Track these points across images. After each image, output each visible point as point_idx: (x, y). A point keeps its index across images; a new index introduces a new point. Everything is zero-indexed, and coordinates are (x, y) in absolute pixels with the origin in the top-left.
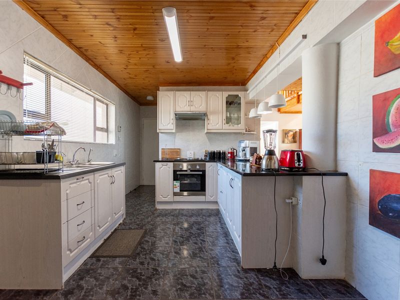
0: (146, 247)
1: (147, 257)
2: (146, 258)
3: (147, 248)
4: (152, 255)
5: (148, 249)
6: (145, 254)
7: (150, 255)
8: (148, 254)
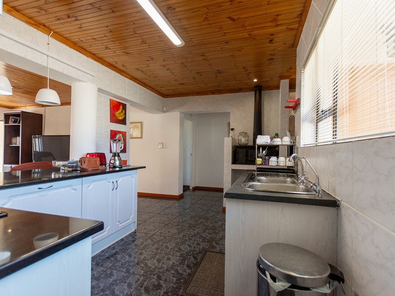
0: (192, 259)
1: (193, 248)
2: (195, 247)
3: (192, 257)
4: (189, 249)
5: (190, 256)
6: (194, 251)
7: (190, 250)
8: (192, 251)
